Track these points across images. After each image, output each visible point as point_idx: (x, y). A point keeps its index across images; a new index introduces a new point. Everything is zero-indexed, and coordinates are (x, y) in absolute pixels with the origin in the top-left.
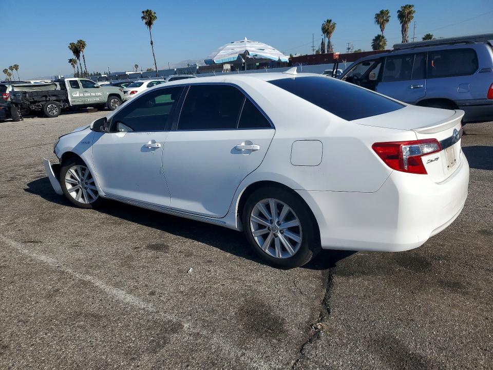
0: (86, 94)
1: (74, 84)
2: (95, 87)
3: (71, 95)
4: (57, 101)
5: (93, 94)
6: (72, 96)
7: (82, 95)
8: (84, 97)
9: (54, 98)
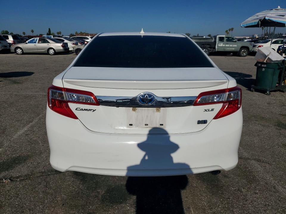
0: (227, 45)
1: (221, 39)
2: (233, 42)
3: (218, 44)
4: (209, 48)
5: (231, 46)
6: (218, 46)
7: (224, 45)
8: (225, 47)
9: (208, 46)
